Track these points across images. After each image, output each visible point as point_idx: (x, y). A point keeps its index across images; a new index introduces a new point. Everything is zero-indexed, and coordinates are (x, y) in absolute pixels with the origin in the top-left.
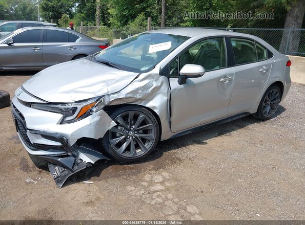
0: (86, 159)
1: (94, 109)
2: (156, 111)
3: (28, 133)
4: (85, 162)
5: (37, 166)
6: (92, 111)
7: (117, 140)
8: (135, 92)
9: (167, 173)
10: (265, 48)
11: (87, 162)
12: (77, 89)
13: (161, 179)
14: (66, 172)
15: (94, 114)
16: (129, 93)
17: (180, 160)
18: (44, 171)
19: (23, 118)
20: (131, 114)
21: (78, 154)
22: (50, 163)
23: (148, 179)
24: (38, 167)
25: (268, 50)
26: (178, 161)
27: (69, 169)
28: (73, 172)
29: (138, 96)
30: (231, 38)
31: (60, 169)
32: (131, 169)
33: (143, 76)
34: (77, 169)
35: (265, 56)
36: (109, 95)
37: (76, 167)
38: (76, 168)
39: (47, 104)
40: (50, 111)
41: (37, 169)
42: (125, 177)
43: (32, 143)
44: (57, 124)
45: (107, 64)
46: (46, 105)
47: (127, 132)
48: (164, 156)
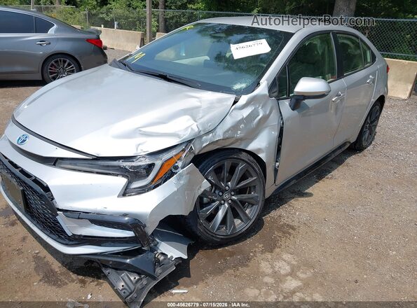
0: (172, 251)
1: (180, 164)
2: (262, 156)
3: (61, 218)
4: (172, 257)
5: (69, 269)
6: (176, 168)
7: (209, 210)
8: (235, 127)
9: (289, 256)
10: (369, 48)
11: (175, 257)
12: (143, 129)
13: (288, 269)
14: (144, 282)
15: (180, 171)
16: (227, 131)
17: (293, 228)
18: (89, 279)
19: (47, 189)
20: (227, 164)
21: (156, 245)
22: (106, 267)
23: (269, 271)
24: (74, 272)
25: (372, 52)
26: (291, 231)
27: (147, 275)
28: (154, 278)
29: (239, 134)
30: (337, 33)
31: (132, 278)
32: (232, 254)
33: (244, 99)
34: (161, 274)
35: (369, 60)
36: (200, 137)
37: (158, 270)
38: (160, 271)
39: (93, 159)
40: (98, 173)
41: (74, 276)
42: (231, 271)
43: (70, 234)
44: (118, 196)
45: (164, 77)
46: (90, 162)
47: (221, 194)
48: (266, 224)
